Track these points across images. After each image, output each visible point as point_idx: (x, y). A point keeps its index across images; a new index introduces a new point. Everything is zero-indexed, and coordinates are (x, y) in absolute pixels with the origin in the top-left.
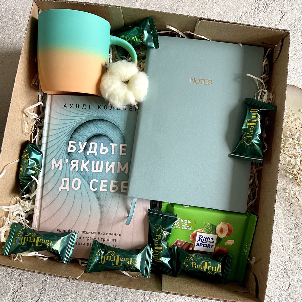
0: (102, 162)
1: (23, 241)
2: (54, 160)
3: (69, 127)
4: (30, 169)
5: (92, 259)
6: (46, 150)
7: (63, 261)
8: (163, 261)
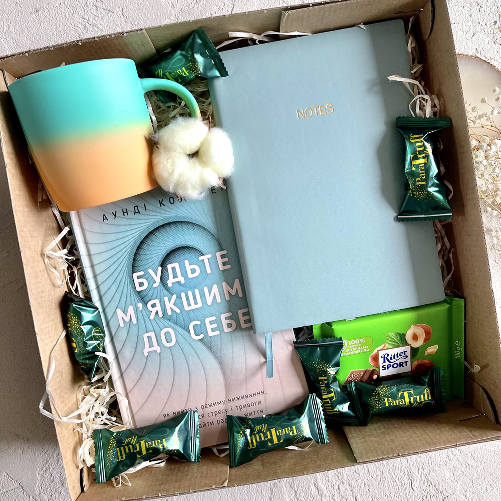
0: (197, 291)
1: (121, 455)
2: (119, 312)
3: (123, 251)
4: (88, 340)
5: (235, 446)
6: (101, 298)
7: (191, 460)
8: (341, 410)
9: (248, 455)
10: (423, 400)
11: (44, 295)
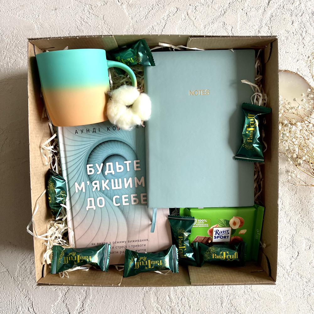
0: (120, 180)
1: (66, 261)
2: (76, 184)
4: (57, 197)
5: (128, 266)
6: (67, 176)
7: (103, 270)
8: (188, 256)
9: (134, 272)
10: (233, 258)
11: (38, 169)
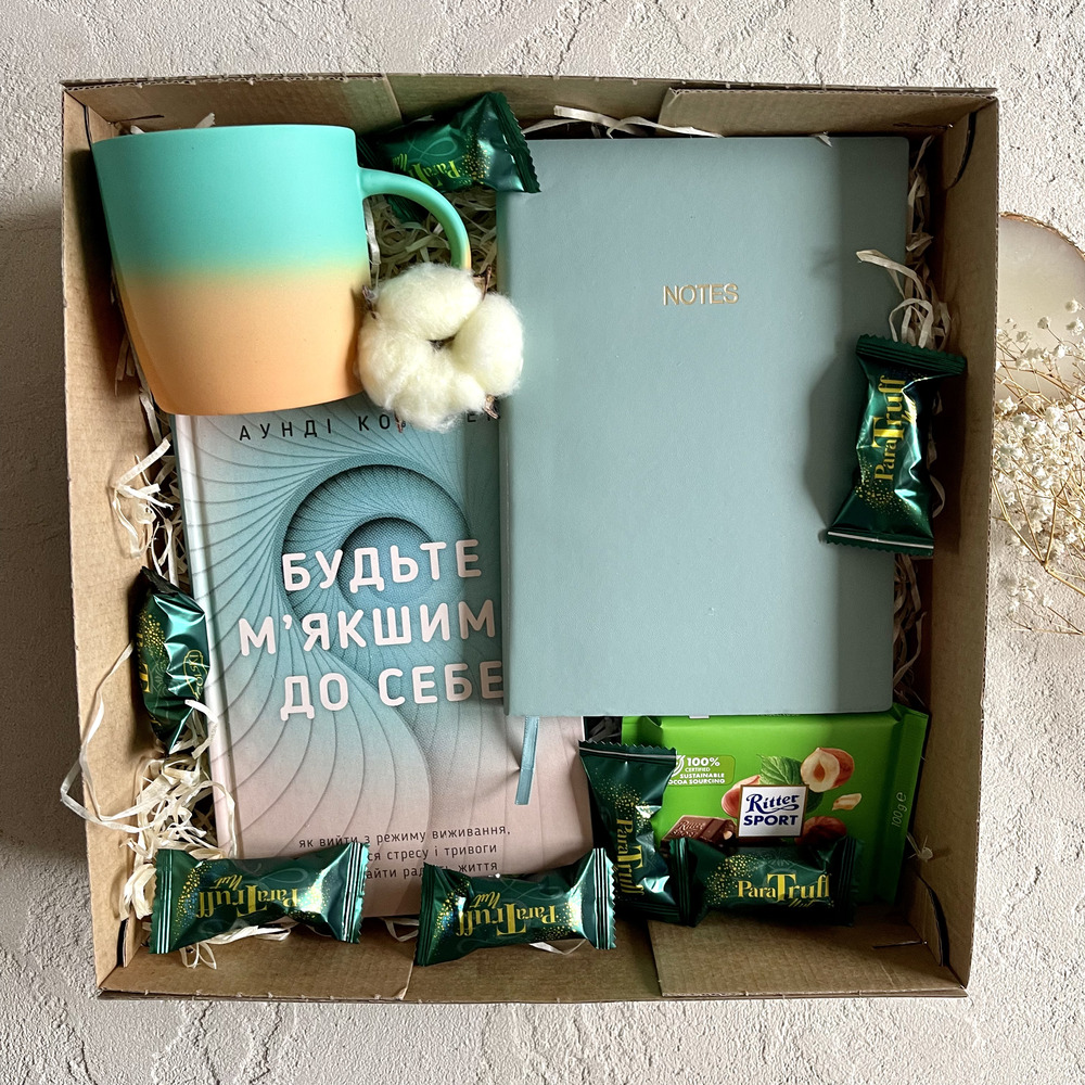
0: (405, 611)
1: (206, 906)
2: (244, 624)
3: (271, 506)
4: (174, 673)
5: (431, 924)
6: (211, 593)
7: (340, 936)
8: (649, 887)
9: (453, 947)
10: (812, 895)
11: (101, 571)
